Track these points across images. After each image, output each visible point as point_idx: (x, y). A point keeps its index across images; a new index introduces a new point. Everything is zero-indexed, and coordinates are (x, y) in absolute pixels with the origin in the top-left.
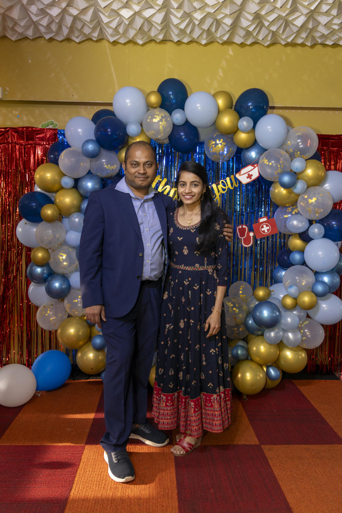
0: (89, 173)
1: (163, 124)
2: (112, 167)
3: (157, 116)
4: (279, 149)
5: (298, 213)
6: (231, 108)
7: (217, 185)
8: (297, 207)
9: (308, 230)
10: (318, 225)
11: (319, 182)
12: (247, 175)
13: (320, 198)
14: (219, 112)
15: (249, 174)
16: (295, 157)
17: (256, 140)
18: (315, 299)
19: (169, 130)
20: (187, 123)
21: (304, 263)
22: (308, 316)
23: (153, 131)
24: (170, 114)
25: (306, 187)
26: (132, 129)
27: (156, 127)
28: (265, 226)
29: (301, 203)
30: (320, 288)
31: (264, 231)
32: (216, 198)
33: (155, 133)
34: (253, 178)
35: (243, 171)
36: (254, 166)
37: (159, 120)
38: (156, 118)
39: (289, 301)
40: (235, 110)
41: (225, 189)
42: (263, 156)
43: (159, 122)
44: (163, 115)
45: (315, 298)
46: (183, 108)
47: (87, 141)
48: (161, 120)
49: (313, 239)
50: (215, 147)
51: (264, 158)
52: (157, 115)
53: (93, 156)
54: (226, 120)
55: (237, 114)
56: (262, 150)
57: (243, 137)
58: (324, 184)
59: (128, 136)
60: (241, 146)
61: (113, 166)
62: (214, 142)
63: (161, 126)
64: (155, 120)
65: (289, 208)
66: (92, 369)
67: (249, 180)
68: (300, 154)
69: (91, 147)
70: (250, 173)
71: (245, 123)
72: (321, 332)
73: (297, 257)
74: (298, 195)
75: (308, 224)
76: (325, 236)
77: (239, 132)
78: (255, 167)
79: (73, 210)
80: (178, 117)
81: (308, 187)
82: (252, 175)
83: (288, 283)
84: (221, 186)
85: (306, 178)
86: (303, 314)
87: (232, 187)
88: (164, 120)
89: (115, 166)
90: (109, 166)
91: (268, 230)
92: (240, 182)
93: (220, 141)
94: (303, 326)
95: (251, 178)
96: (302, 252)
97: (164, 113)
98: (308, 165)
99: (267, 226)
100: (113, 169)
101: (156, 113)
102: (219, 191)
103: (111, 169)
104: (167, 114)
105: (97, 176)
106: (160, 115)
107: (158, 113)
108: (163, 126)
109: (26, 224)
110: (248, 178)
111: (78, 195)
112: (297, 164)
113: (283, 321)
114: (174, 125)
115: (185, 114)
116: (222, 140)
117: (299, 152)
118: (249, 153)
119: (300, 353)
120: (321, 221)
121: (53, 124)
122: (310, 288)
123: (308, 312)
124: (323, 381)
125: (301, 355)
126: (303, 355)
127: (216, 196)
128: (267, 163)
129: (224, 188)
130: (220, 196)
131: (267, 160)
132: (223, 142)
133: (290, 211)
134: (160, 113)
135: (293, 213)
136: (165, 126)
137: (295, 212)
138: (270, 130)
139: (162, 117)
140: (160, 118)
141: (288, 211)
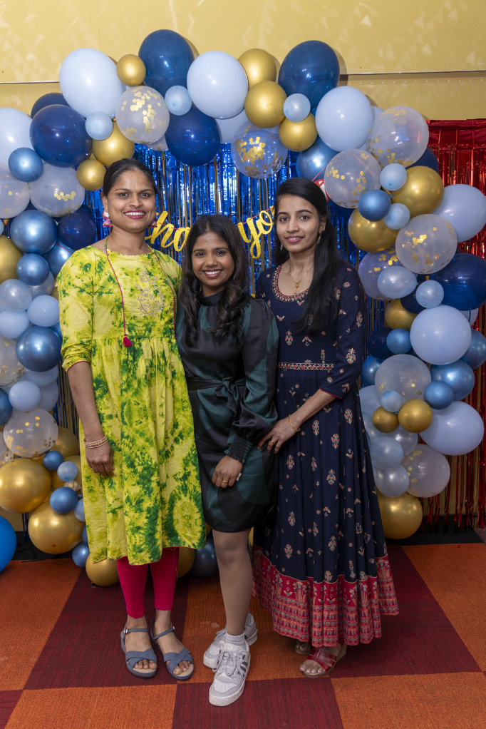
0: (30, 207)
1: (148, 113)
2: (67, 195)
3: (138, 101)
4: (359, 150)
5: (398, 264)
6: (274, 81)
7: (255, 220)
8: (395, 254)
9: (415, 291)
10: (433, 283)
11: (432, 205)
13: (432, 235)
14: (250, 88)
16: (387, 163)
17: (318, 135)
18: (429, 413)
19: (164, 125)
20: (194, 111)
21: (411, 351)
22: (421, 441)
23: (132, 128)
24: (163, 95)
25: (408, 216)
26: (95, 127)
27: (136, 119)
29: (401, 246)
30: (438, 393)
32: (254, 243)
33: (135, 131)
36: (318, 184)
37: (141, 107)
38: (135, 104)
40: (279, 83)
41: (270, 227)
42: (331, 163)
43: (141, 110)
44: (148, 98)
45: (428, 411)
46: (184, 83)
48: (145, 107)
49: (424, 308)
50: (247, 151)
51: (332, 168)
52: (137, 98)
53: (32, 178)
54: (265, 103)
55: (282, 90)
56: (332, 153)
57: (296, 131)
58: (443, 209)
59: (91, 139)
60: (294, 148)
61: (71, 193)
62: (245, 144)
63: (146, 118)
64: (134, 108)
65: (382, 255)
66: (54, 546)
68: (396, 157)
69: (26, 164)
71: (297, 104)
72: (444, 467)
73: (400, 338)
74: (397, 231)
75: (414, 283)
76: (446, 301)
77: (285, 122)
78: (320, 186)
79: (5, 274)
80: (177, 100)
81: (411, 217)
83: (382, 386)
84: (260, 222)
85: (408, 200)
86: (412, 438)
88: (149, 106)
89: (74, 194)
90: (62, 194)
93: (255, 140)
94: (412, 459)
96: (407, 329)
97: (150, 94)
98: (411, 176)
100: (69, 200)
101: (136, 95)
102: (258, 231)
103: (66, 200)
104: (157, 95)
105: (44, 213)
106: (143, 98)
107: (138, 94)
108: (149, 119)
111: (13, 248)
112: (392, 175)
115: (188, 95)
116: (258, 138)
117: (393, 155)
118: (308, 160)
119: (409, 505)
120: (437, 277)
122: (420, 394)
123: (419, 434)
124: (456, 545)
125: (411, 508)
126: (415, 507)
127: (253, 240)
128: (338, 176)
129: (267, 224)
130: (260, 239)
131: (337, 171)
132: (260, 141)
133: (384, 259)
134: (142, 95)
135: (390, 263)
136: (152, 117)
137: (393, 262)
138: (342, 116)
139: (147, 102)
140: (144, 103)
141: (380, 260)
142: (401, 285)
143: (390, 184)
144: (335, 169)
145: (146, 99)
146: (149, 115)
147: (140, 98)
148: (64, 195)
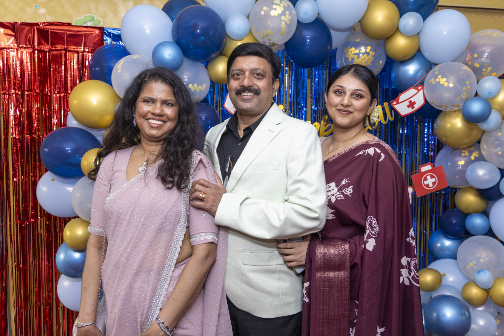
1: (286, 18)
2: (200, 87)
3: (277, 7)
4: (457, 63)
5: (481, 158)
8: (479, 150)
9: (498, 184)
12: (407, 103)
15: (410, 102)
16: (483, 76)
17: (420, 48)
20: (319, 20)
22: (498, 313)
25: (501, 119)
26: (235, 26)
27: (274, 23)
28: (429, 177)
29: (484, 146)
31: (427, 186)
34: (417, 107)
35: (403, 97)
36: (417, 89)
37: (280, 13)
38: (275, 9)
39: (475, 292)
42: (433, 72)
43: (280, 15)
44: (286, 5)
47: (162, 44)
48: (283, 13)
50: (358, 58)
52: (277, 4)
53: (175, 68)
54: (381, 16)
55: (397, 9)
57: (400, 43)
60: (398, 58)
61: (202, 85)
62: (356, 51)
63: (283, 23)
64: (273, 13)
67: (410, 110)
68: (491, 71)
69: (169, 53)
70: (413, 100)
73: (478, 221)
74: (485, 133)
75: (498, 176)
77: (397, 35)
78: (419, 91)
80: (307, 9)
81: (503, 120)
82: (414, 103)
87: (385, 120)
88: (287, 13)
89: (204, 85)
90: (195, 85)
91: (434, 183)
92: (397, 113)
93: (366, 49)
95: (413, 108)
99: (432, 177)
100: (201, 91)
101: (275, 2)
103: (198, 91)
104: (291, 5)
106: (281, 4)
107: (277, 2)
108: (286, 23)
109: (53, 180)
110: (408, 106)
113: (473, 326)
114: (299, 22)
115: (317, 6)
116: (369, 48)
117: (489, 68)
121: (94, 19)
128: (446, 84)
131: (445, 79)
132: (371, 50)
133: (467, 154)
134: (281, 2)
135: (473, 158)
136: (289, 22)
137: (475, 157)
138: (445, 33)
139: (285, 9)
140: (283, 9)
141: (463, 155)
142: (487, 177)
143: (490, 93)
144: (443, 77)
145: (284, 7)
146: (286, 20)
147: (279, 5)
148: (197, 86)
